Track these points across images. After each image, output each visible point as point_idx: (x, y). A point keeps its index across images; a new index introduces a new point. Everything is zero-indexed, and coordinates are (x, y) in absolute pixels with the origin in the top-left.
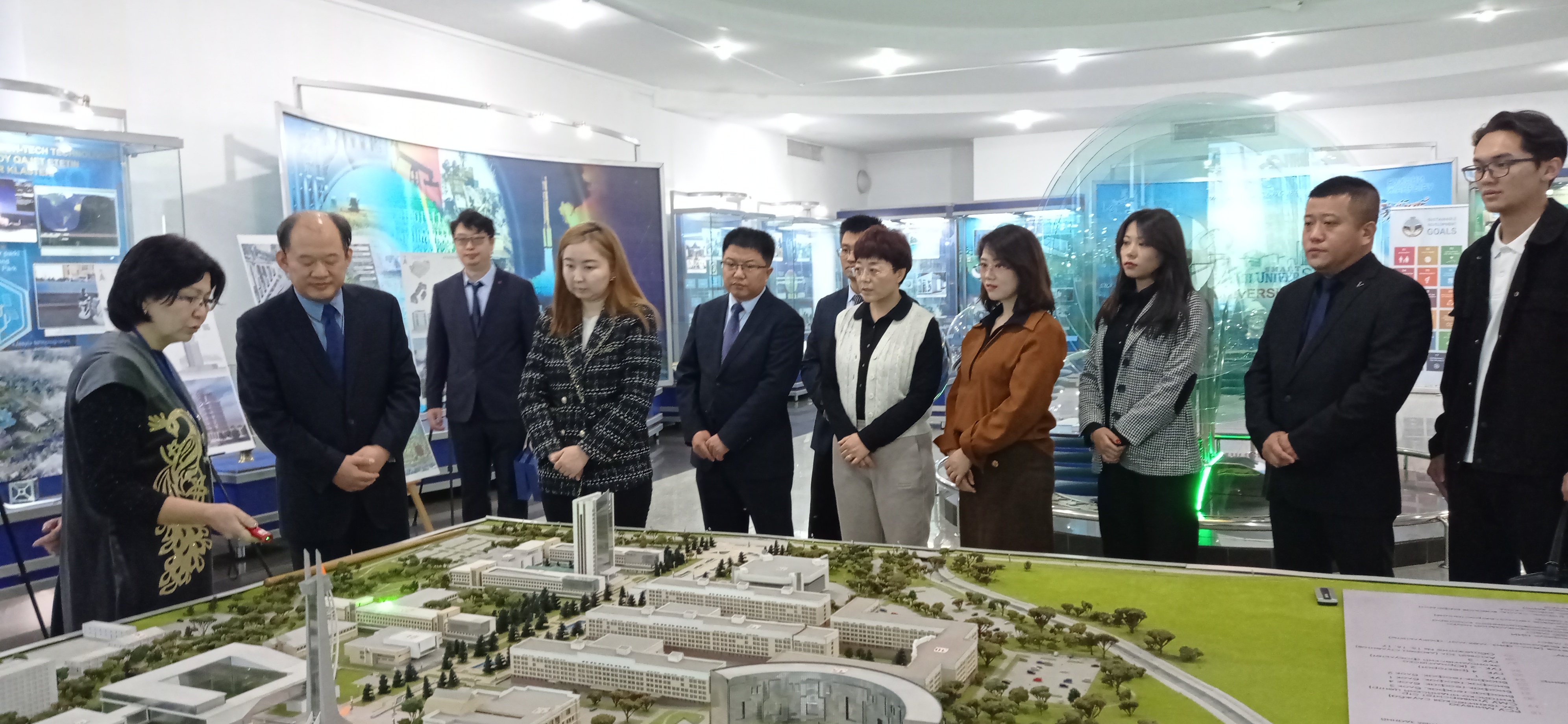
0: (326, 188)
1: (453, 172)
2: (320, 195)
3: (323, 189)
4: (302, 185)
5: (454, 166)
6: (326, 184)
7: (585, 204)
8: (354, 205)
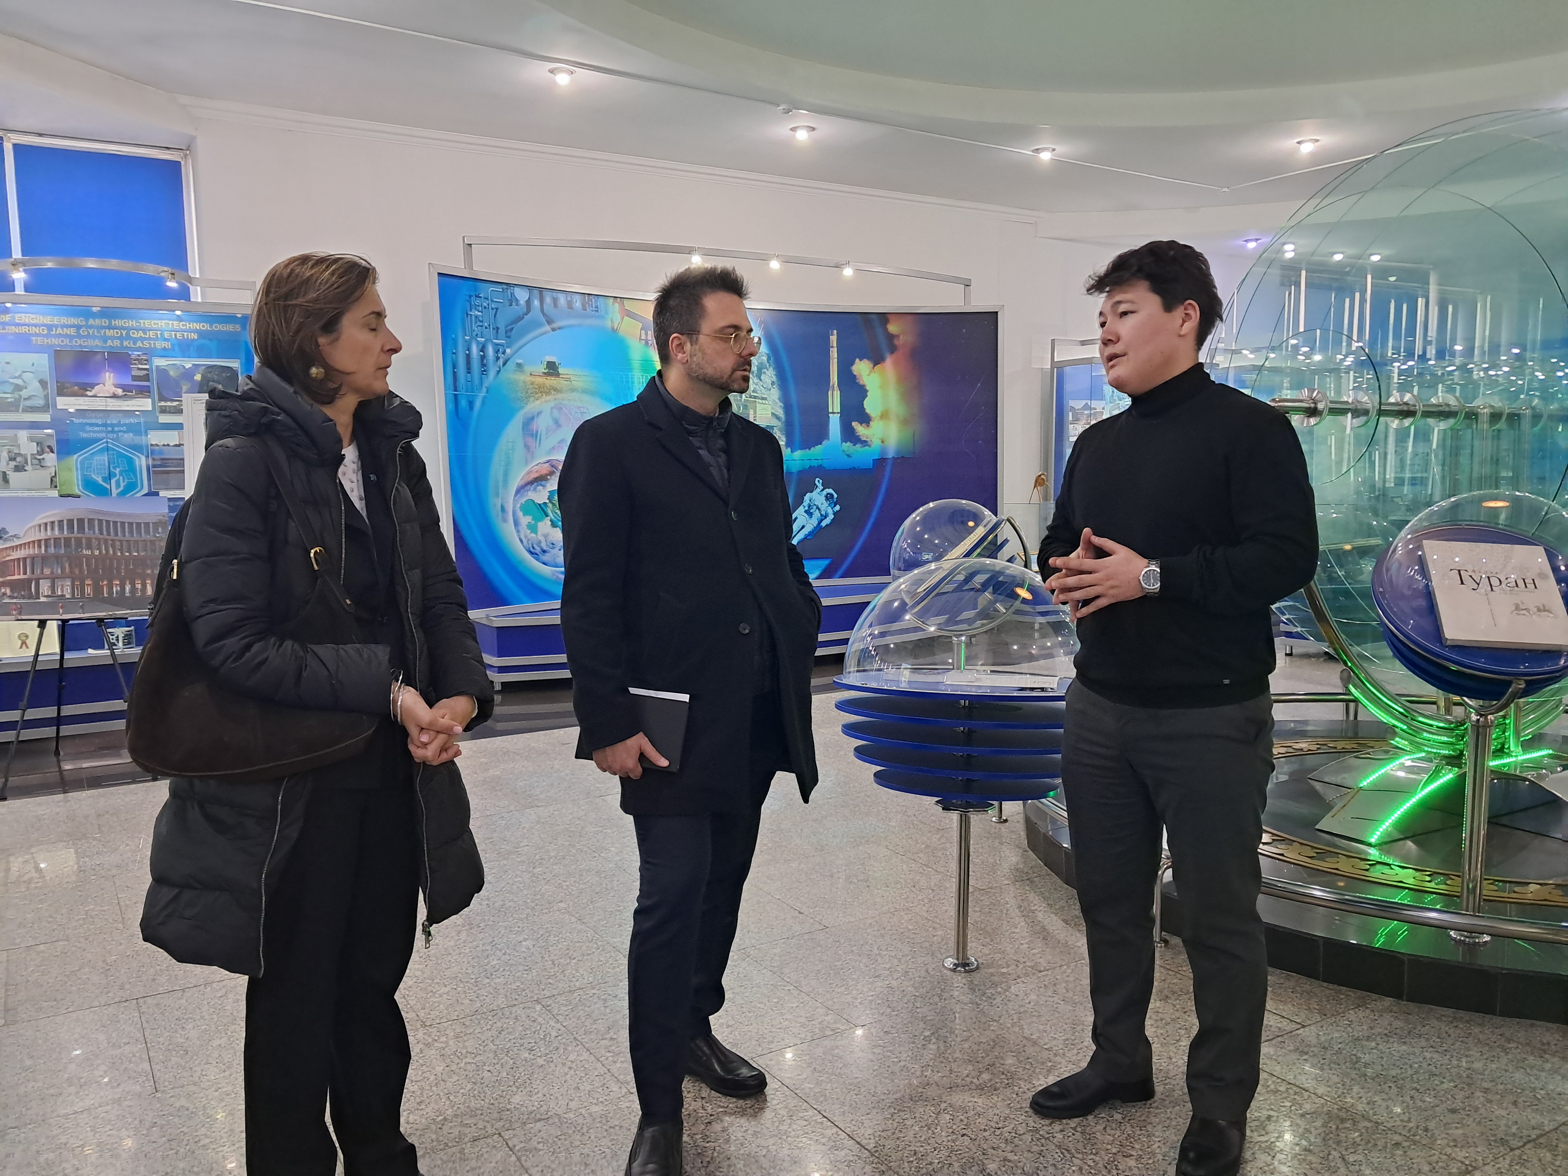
2: (498, 358)
3: (504, 353)
6: (508, 347)
7: (889, 361)
8: (552, 369)
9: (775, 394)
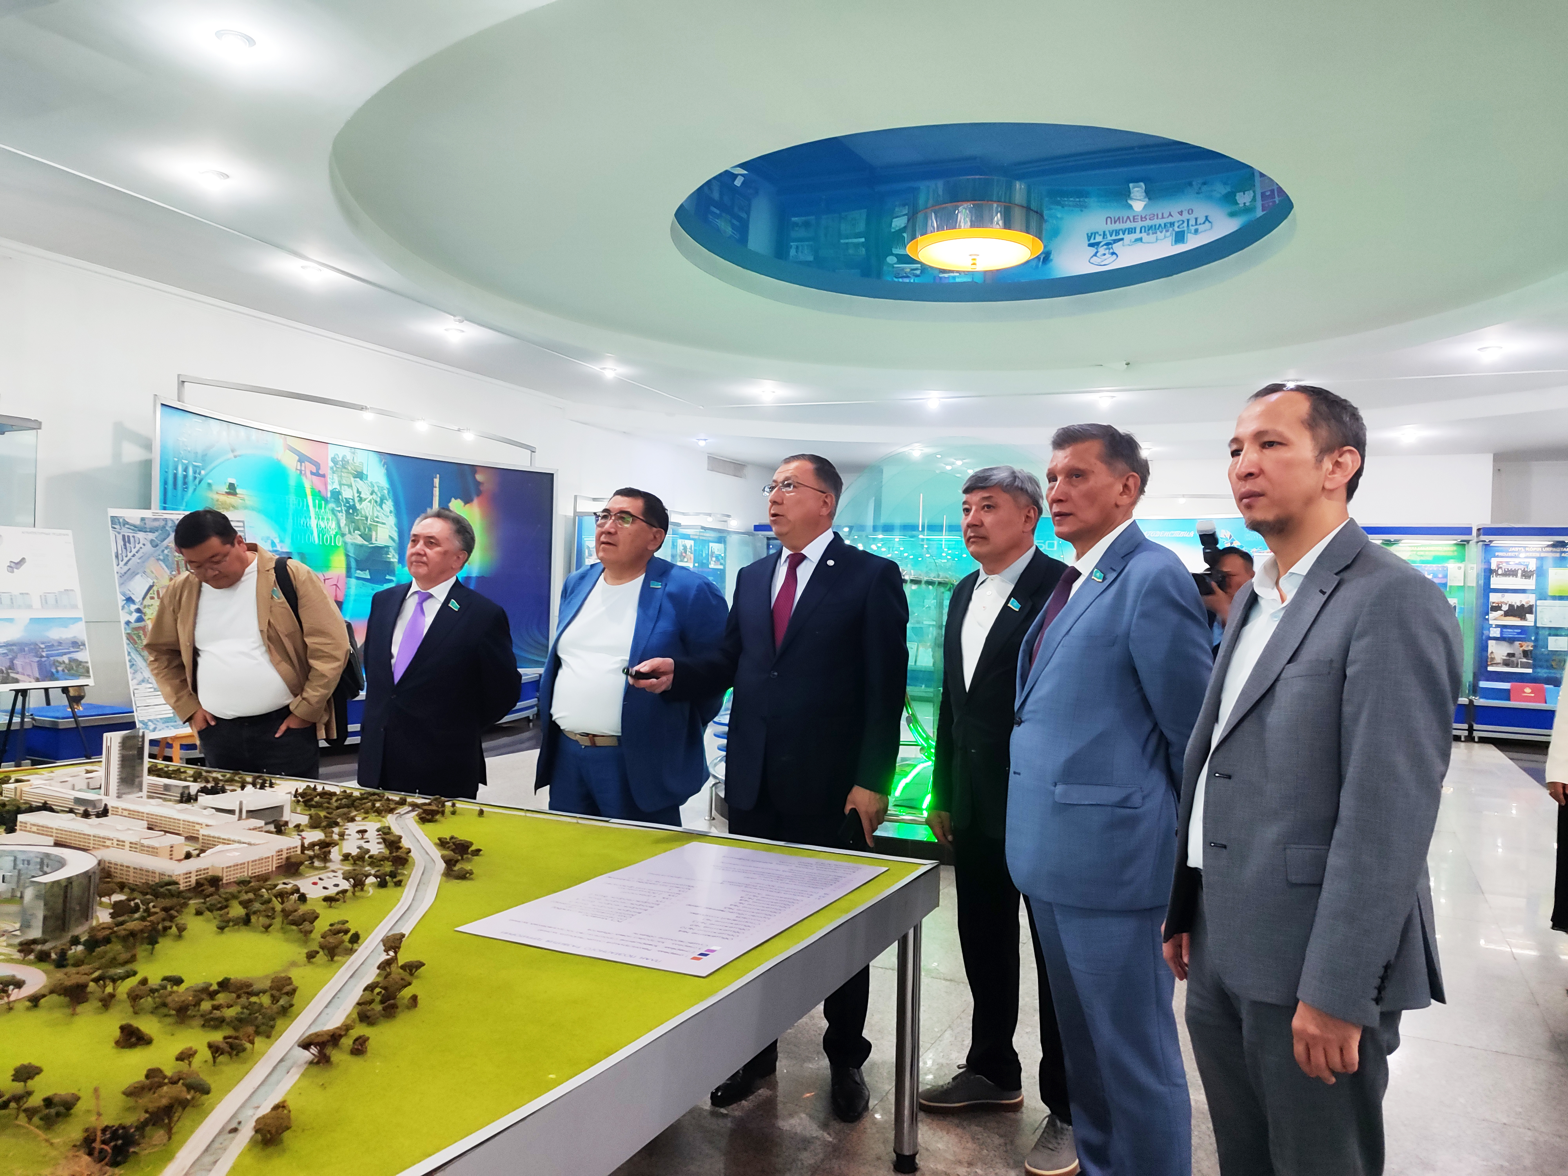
0: (203, 472)
1: (341, 465)
2: (195, 478)
3: (200, 474)
4: (176, 469)
5: (343, 460)
6: (203, 469)
7: (476, 501)
8: (232, 490)
9: (392, 520)
